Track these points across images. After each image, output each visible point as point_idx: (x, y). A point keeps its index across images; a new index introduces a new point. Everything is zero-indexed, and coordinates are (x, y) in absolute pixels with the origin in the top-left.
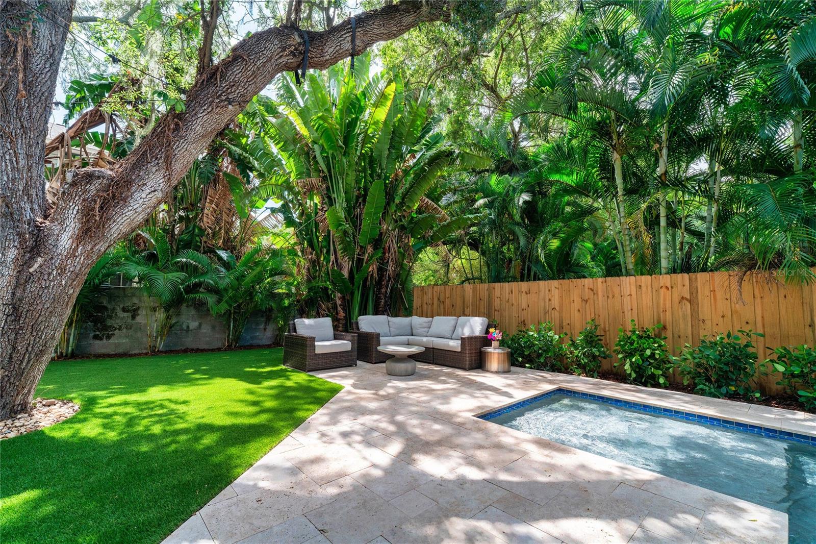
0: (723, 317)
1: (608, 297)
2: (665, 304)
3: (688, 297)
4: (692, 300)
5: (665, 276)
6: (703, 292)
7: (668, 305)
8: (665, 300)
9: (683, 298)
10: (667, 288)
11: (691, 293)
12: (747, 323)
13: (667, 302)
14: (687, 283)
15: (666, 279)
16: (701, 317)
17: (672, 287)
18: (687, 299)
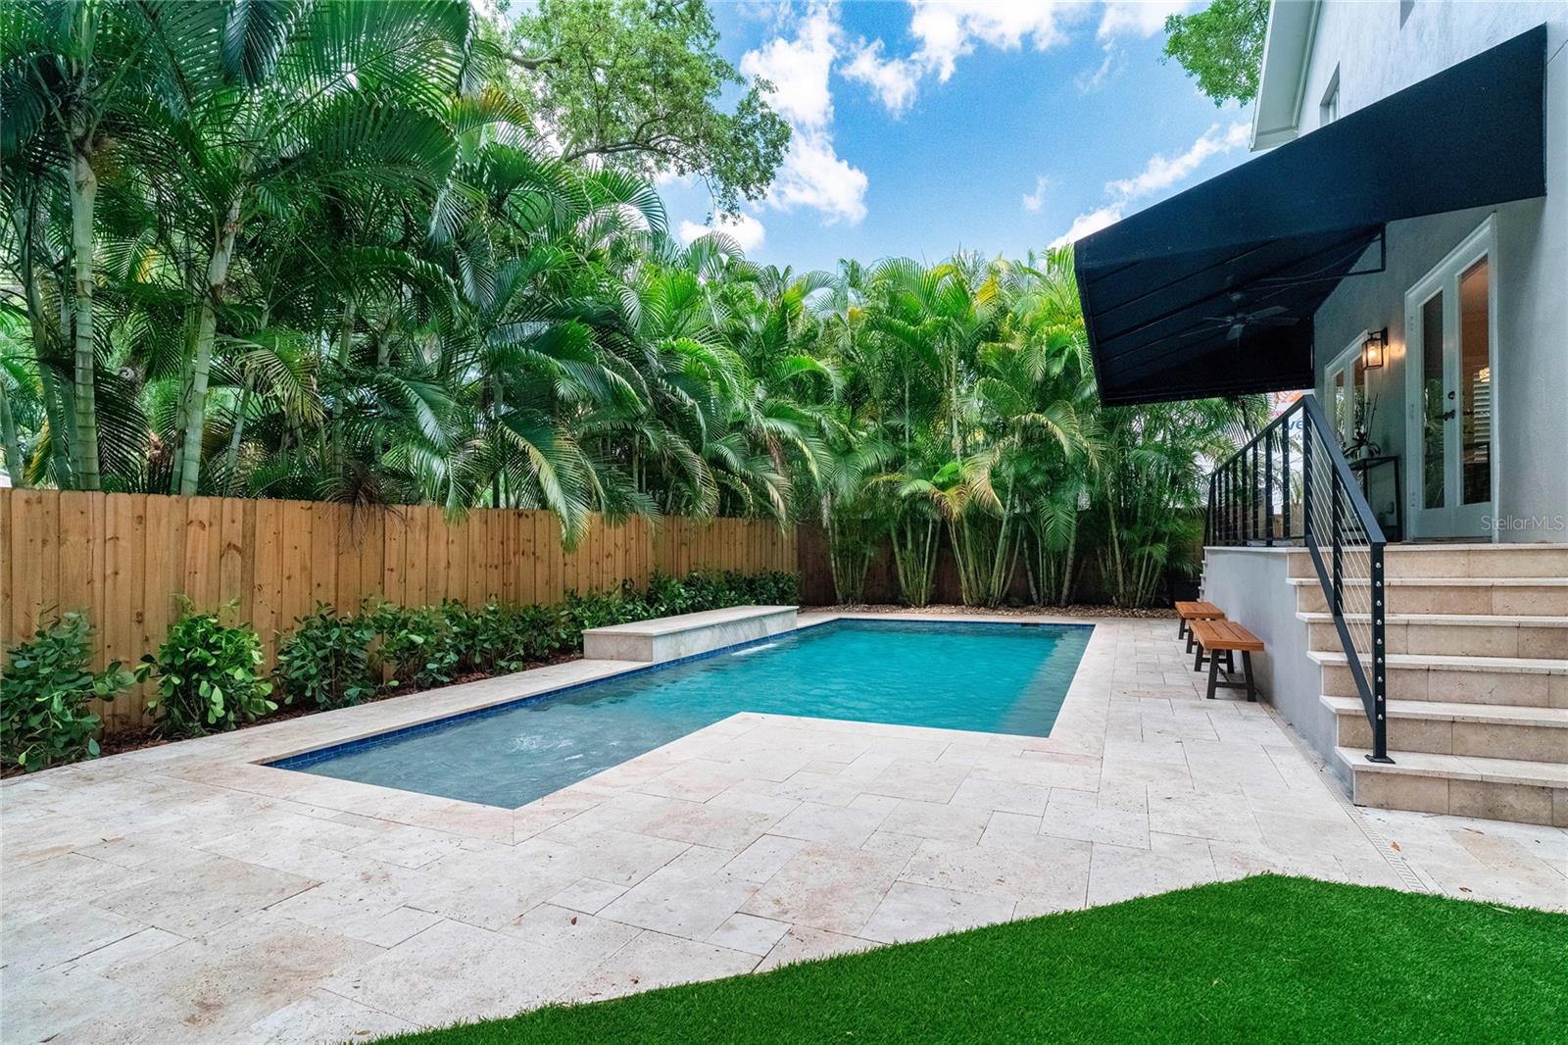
0: (289, 578)
1: (44, 542)
2: (194, 558)
3: (240, 545)
4: (245, 549)
5: (199, 498)
6: (265, 534)
7: (201, 558)
8: (194, 551)
9: (229, 545)
10: (202, 525)
11: (244, 537)
12: (319, 585)
13: (199, 556)
14: (239, 517)
15: (202, 507)
16: (257, 582)
17: (211, 524)
18: (236, 548)
